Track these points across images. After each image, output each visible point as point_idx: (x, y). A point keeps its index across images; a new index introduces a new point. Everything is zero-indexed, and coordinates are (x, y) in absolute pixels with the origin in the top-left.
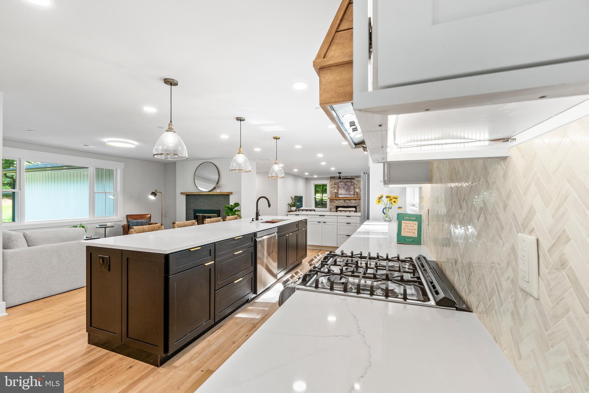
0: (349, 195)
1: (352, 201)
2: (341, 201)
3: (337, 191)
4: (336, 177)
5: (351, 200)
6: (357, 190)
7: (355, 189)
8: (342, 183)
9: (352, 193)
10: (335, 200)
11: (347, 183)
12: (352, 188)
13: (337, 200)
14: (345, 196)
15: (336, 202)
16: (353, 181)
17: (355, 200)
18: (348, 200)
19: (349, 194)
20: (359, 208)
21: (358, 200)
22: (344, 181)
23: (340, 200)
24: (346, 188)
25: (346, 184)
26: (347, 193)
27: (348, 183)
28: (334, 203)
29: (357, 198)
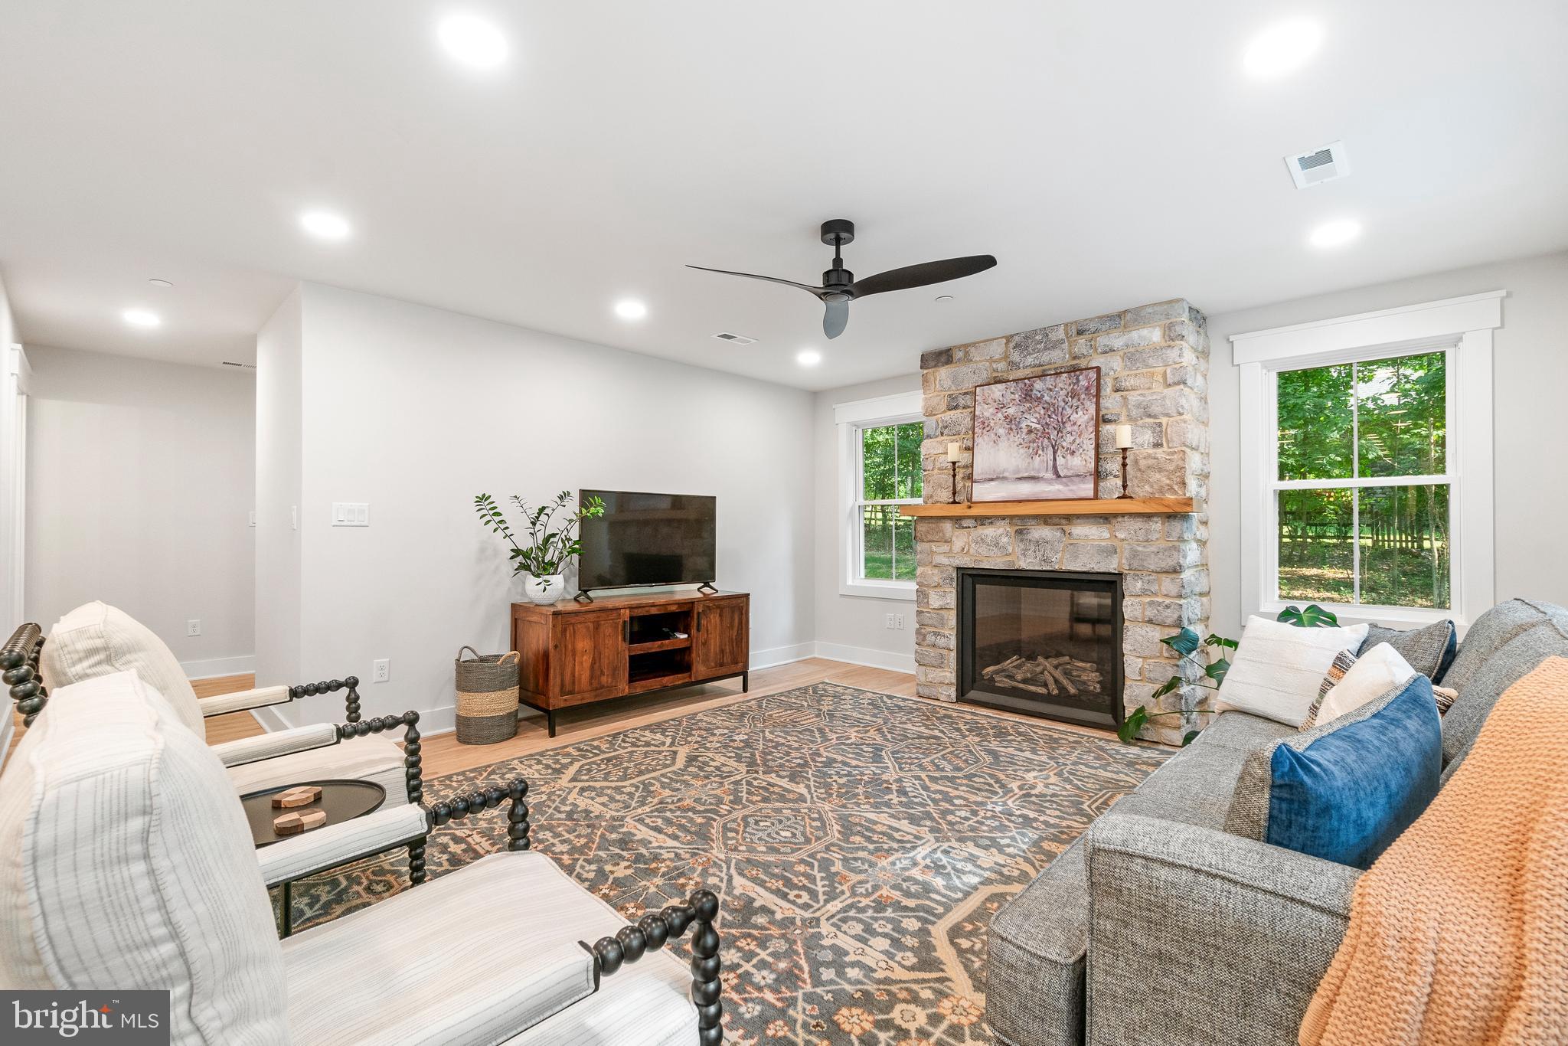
0: (1049, 481)
1: (1080, 530)
2: (989, 532)
3: (967, 455)
4: (959, 347)
5: (1069, 518)
6: (1123, 435)
7: (1107, 428)
8: (997, 390)
9: (1082, 461)
10: (948, 526)
11: (1038, 385)
12: (1083, 417)
13: (965, 523)
14: (1025, 490)
15: (960, 539)
16: (1094, 364)
17: (1106, 518)
18: (1046, 519)
19: (1050, 475)
20: (1144, 593)
21: (1137, 524)
22: (1020, 374)
23: (982, 520)
24: (1031, 421)
25: (1028, 396)
26: (1040, 463)
27: (1049, 381)
28: (945, 548)
29: (1126, 506)
